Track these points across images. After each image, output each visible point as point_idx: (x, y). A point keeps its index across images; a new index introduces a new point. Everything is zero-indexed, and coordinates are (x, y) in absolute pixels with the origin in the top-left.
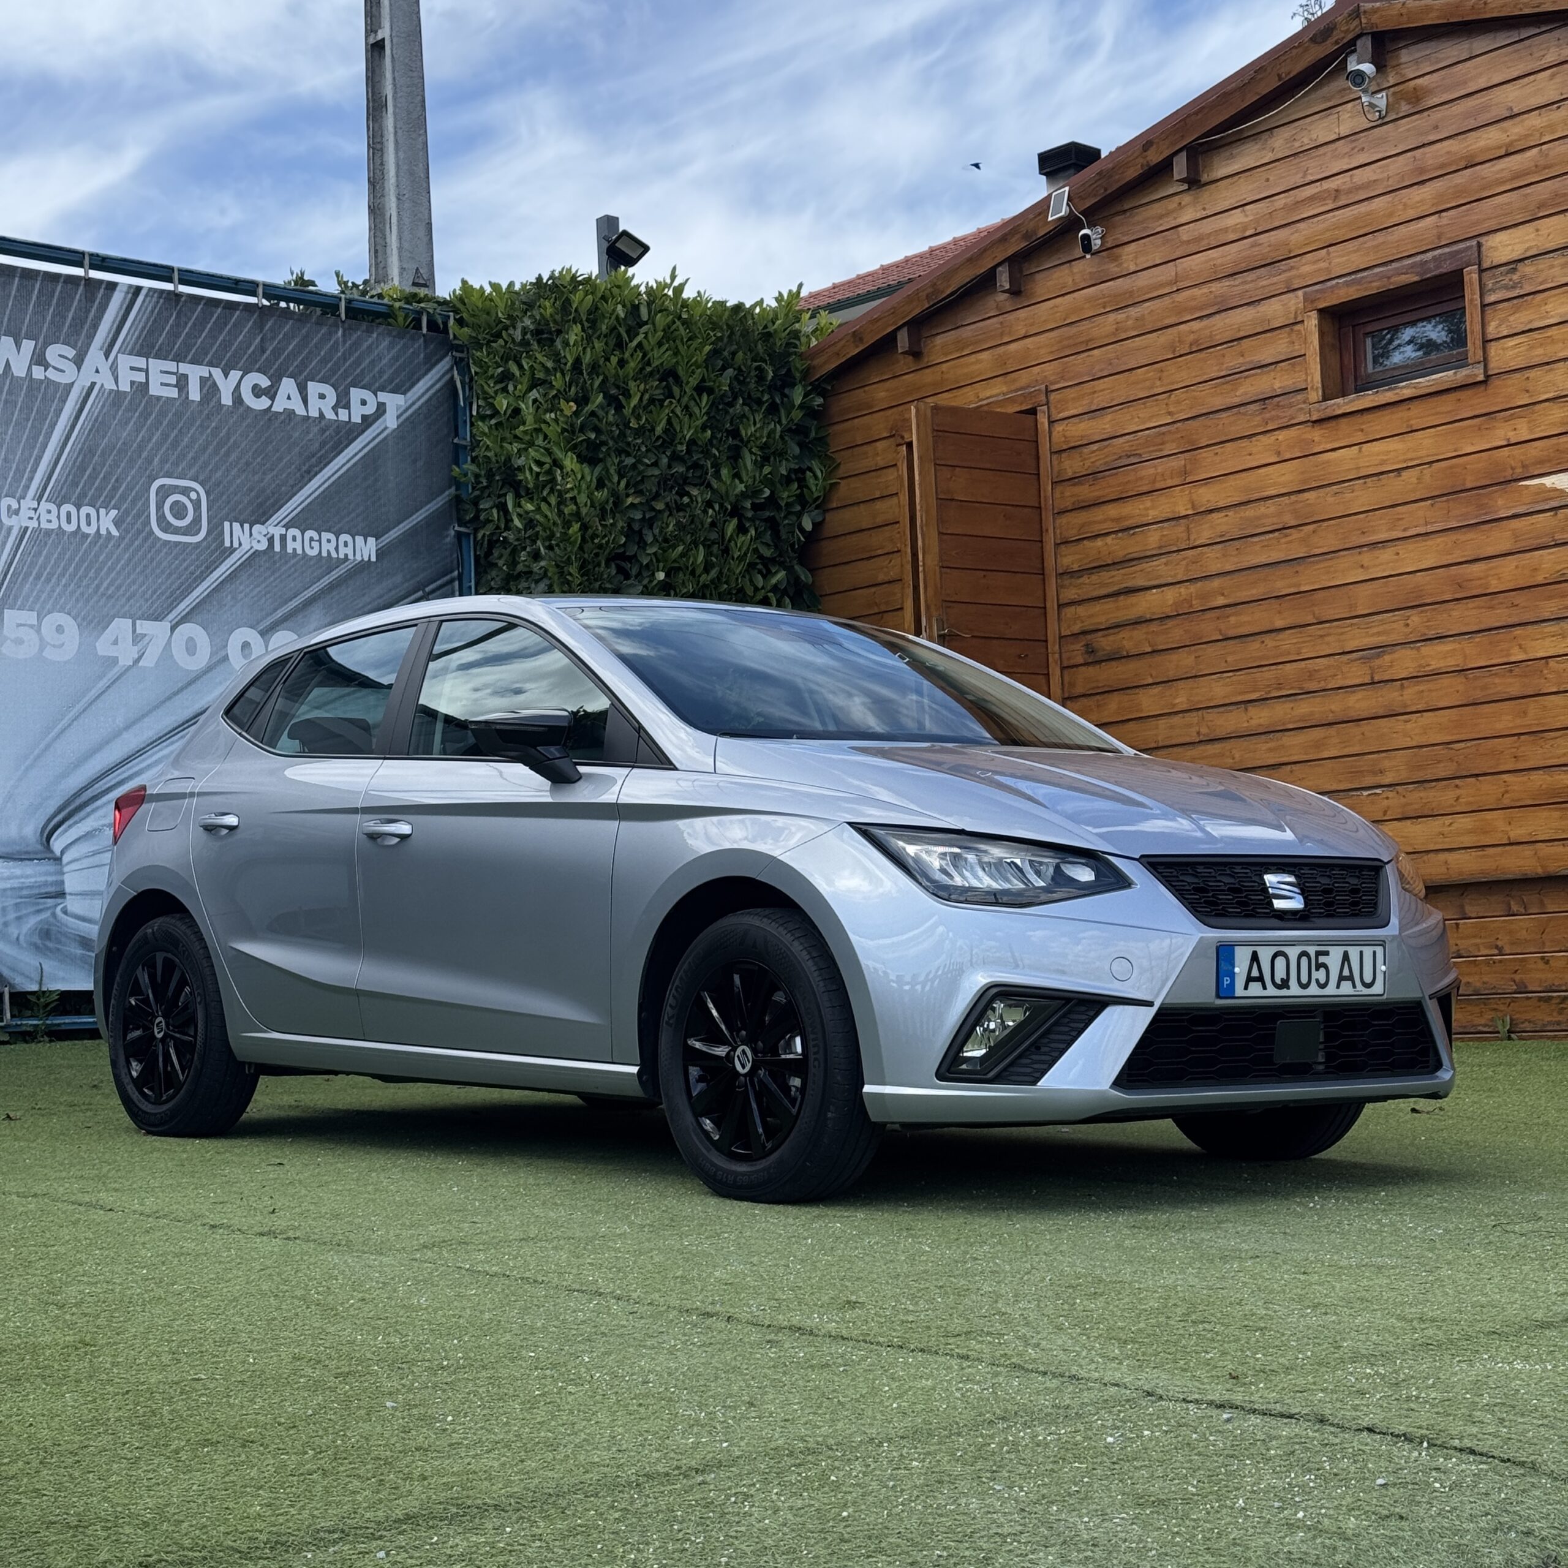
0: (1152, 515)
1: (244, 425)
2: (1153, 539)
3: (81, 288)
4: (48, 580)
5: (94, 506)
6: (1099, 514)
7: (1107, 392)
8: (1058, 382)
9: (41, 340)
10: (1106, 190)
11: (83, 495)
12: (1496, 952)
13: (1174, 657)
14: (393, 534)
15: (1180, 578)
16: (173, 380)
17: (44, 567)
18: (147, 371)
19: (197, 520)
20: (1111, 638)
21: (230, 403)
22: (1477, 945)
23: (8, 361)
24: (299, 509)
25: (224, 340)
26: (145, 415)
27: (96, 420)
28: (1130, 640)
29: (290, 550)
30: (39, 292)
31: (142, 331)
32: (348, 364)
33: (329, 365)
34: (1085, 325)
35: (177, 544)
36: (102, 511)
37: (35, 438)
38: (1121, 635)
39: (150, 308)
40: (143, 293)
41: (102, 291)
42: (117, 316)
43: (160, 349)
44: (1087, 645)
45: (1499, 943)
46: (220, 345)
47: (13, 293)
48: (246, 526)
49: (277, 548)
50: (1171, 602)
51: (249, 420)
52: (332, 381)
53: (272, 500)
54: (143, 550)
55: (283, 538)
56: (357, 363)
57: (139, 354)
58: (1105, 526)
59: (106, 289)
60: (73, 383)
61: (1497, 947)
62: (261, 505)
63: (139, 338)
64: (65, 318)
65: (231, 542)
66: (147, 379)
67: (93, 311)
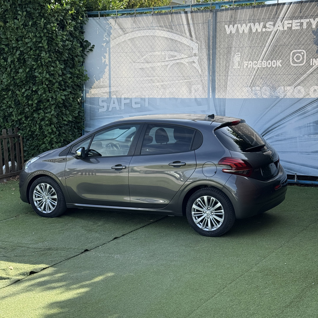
3: (276, 6)
5: (276, 60)
9: (265, 22)
11: (273, 57)
16: (299, 24)
21: (315, 27)
23: (257, 29)
26: (291, 35)
27: (278, 39)
30: (266, 10)
31: (292, 13)
37: (262, 46)
40: (293, 3)
41: (281, 6)
42: (285, 12)
43: (296, 17)
46: (313, 12)
47: (259, 12)
54: (288, 69)
57: (290, 20)
59: (283, 5)
60: (272, 31)
63: (290, 15)
64: (271, 15)
65: (313, 64)
66: (292, 25)
67: (279, 11)
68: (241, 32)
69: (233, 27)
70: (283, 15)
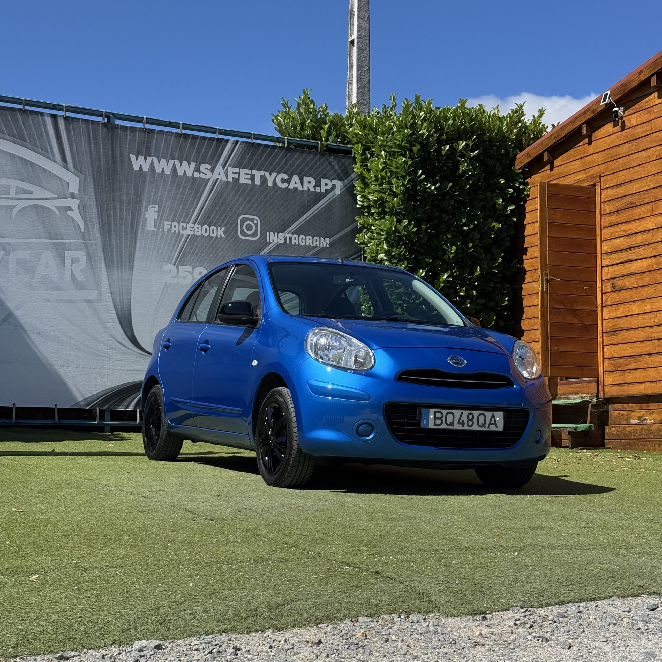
0: (639, 229)
1: (277, 194)
2: (639, 239)
3: (215, 142)
4: (197, 254)
5: (215, 226)
6: (618, 228)
7: (623, 176)
8: (605, 173)
9: (198, 162)
10: (624, 91)
11: (212, 221)
13: (646, 289)
14: (336, 237)
15: (649, 255)
16: (249, 177)
17: (195, 249)
18: (239, 174)
19: (256, 231)
20: (622, 281)
21: (272, 185)
23: (185, 171)
24: (297, 227)
25: (271, 161)
26: (238, 191)
27: (218, 193)
28: (628, 282)
29: (293, 243)
30: (199, 144)
31: (238, 158)
32: (320, 169)
33: (313, 170)
34: (616, 149)
35: (248, 240)
36: (219, 228)
37: (194, 200)
38: (625, 280)
39: (241, 149)
40: (239, 143)
41: (223, 143)
42: (228, 152)
43: (245, 164)
44: (612, 284)
46: (269, 163)
47: (188, 144)
48: (276, 234)
49: (288, 242)
50: (645, 266)
51: (279, 192)
52: (314, 176)
53: (287, 223)
54: (234, 243)
55: (291, 238)
56: (325, 169)
57: (236, 167)
58: (621, 233)
59: (225, 142)
60: (210, 179)
62: (282, 225)
63: (236, 161)
64: (208, 154)
65: (270, 240)
66: (239, 176)
67: (219, 151)
68: (158, 171)
69: (145, 161)
70: (225, 158)
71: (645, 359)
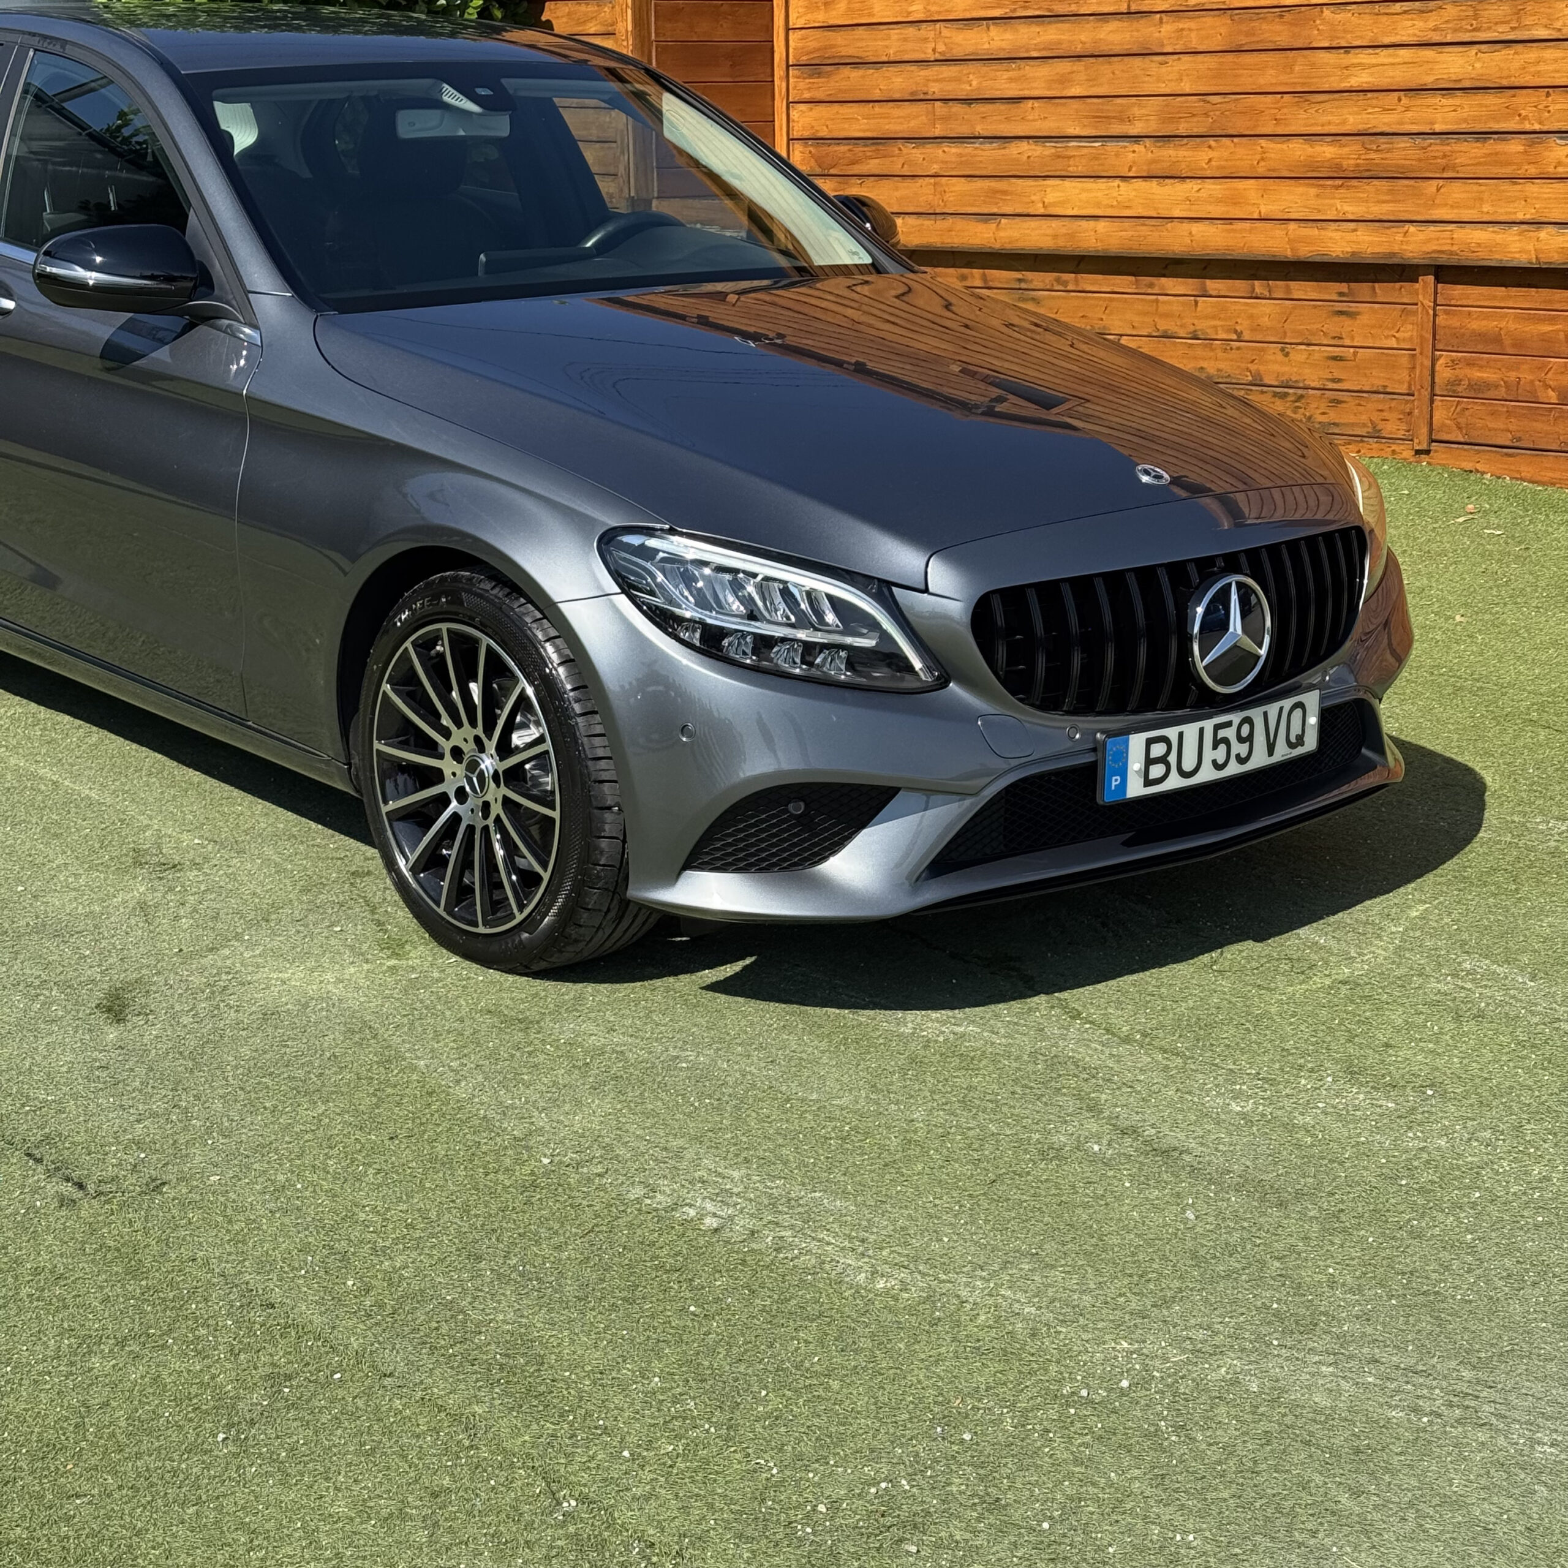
12: (1235, 337)
22: (1215, 327)
45: (1239, 328)
61: (1236, 332)
71: (905, 151)
